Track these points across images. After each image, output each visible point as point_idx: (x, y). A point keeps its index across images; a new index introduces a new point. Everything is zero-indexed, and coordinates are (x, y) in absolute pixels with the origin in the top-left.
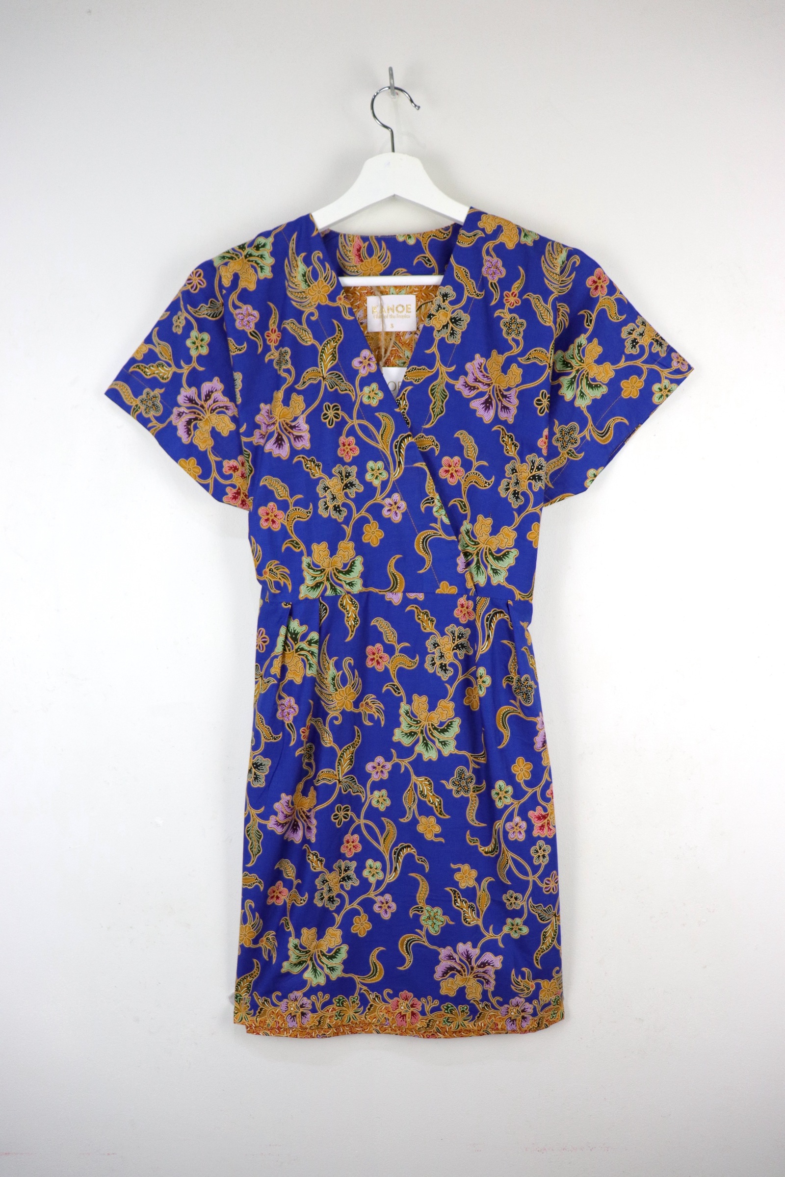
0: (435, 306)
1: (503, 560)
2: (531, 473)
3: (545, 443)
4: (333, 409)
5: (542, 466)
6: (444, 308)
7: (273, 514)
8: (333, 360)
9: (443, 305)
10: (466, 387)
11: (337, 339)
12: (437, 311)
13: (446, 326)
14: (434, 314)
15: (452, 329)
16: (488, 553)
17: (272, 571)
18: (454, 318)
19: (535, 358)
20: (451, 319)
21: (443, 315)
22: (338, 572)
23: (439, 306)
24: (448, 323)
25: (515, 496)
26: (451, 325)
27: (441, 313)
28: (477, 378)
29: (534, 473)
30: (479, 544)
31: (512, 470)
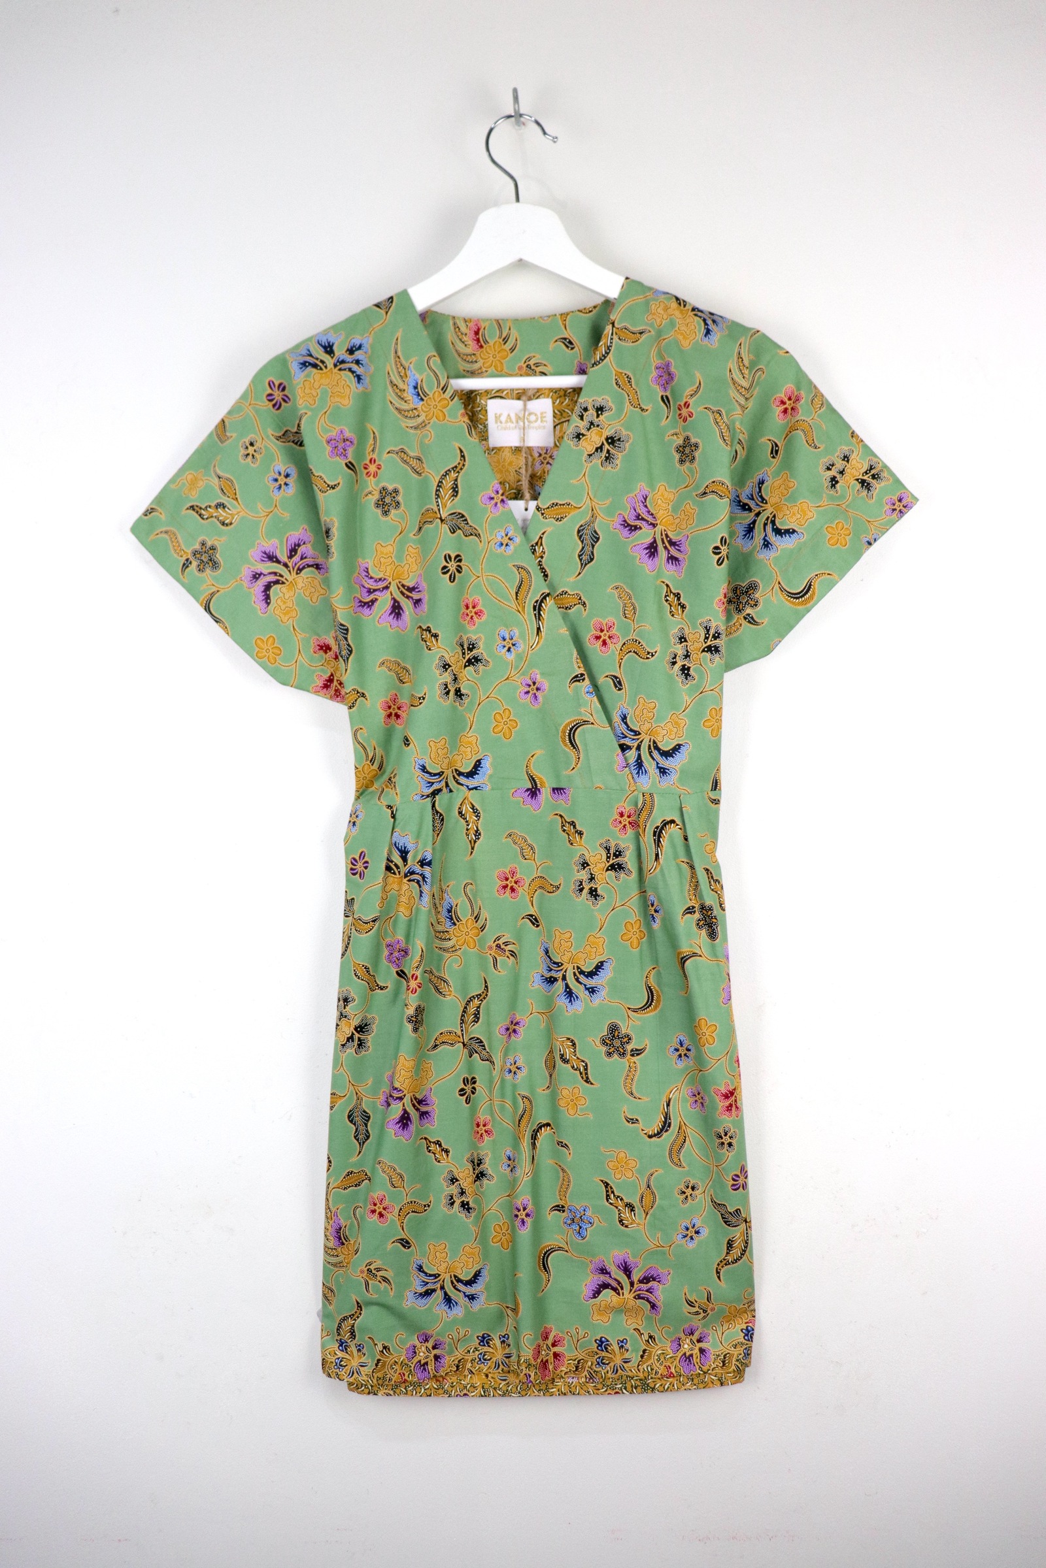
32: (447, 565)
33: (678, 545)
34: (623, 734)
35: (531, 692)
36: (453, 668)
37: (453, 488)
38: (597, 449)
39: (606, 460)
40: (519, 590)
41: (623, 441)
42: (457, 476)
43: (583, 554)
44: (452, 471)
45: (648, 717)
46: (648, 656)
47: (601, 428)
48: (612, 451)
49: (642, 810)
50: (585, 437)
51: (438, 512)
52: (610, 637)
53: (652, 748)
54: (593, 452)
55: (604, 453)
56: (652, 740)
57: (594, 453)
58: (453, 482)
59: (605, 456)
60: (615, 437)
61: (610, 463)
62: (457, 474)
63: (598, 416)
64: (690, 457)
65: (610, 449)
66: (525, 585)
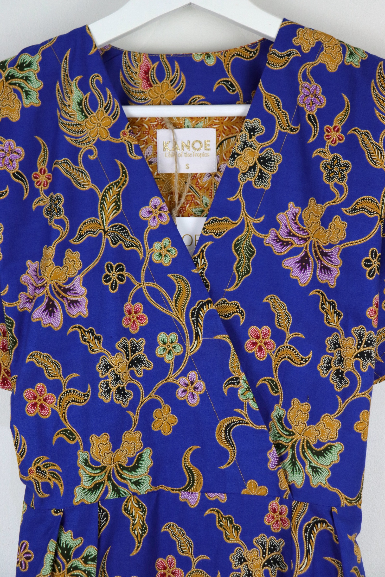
0: (239, 143)
1: (324, 456)
2: (358, 349)
3: (375, 312)
4: (116, 269)
5: (372, 341)
6: (251, 146)
7: (42, 398)
8: (116, 209)
9: (249, 141)
10: (278, 242)
11: (120, 185)
12: (242, 149)
13: (253, 168)
14: (239, 152)
15: (260, 171)
16: (305, 446)
17: (40, 470)
18: (263, 158)
19: (362, 208)
20: (259, 159)
21: (250, 154)
22: (122, 470)
23: (245, 143)
24: (255, 164)
25: (338, 377)
26: (259, 166)
27: (248, 151)
28: (290, 232)
29: (362, 349)
30: (294, 434)
31: (335, 345)
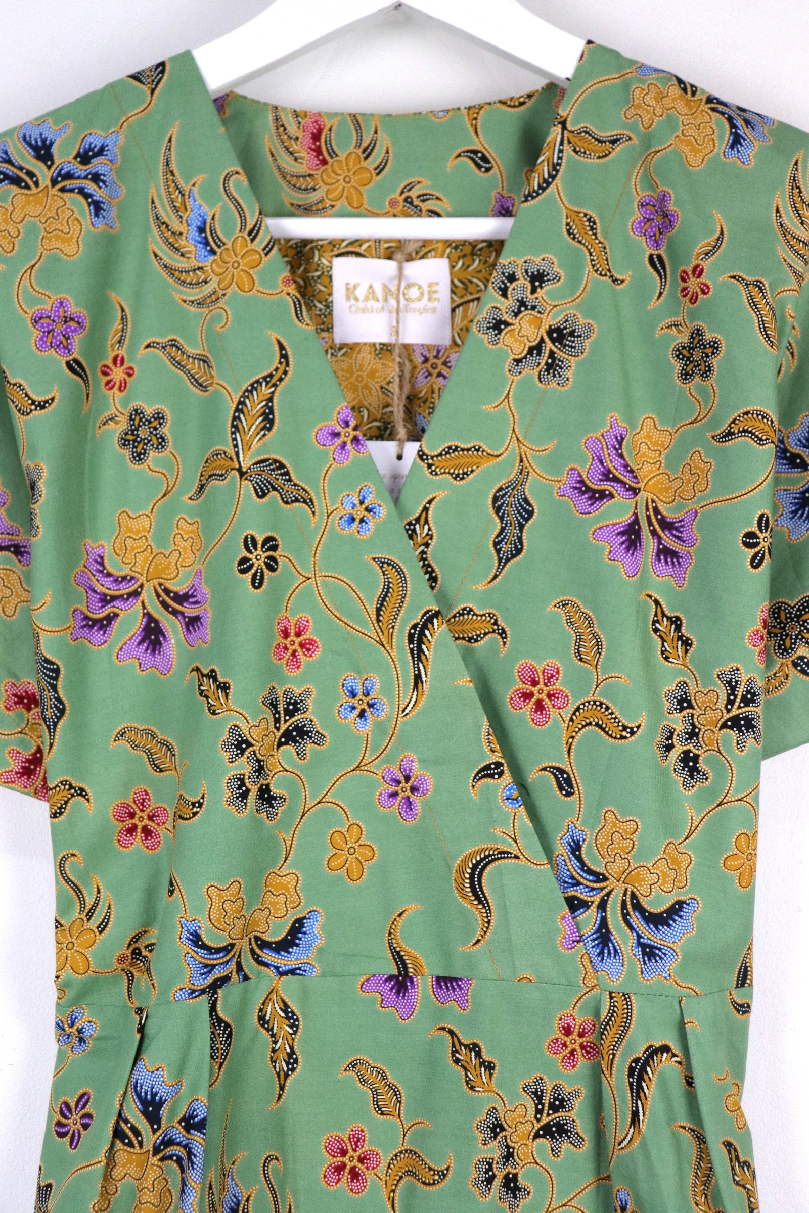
32: (248, 555)
33: (677, 529)
34: (572, 878)
35: (401, 795)
36: (256, 748)
37: (264, 413)
38: (531, 351)
39: (547, 370)
40: (382, 605)
41: (580, 336)
42: (273, 393)
43: (502, 540)
44: (264, 384)
45: (623, 849)
46: (624, 734)
47: (539, 312)
48: (559, 354)
49: (608, 1024)
50: (509, 328)
51: (234, 457)
52: (549, 696)
53: (629, 906)
54: (523, 355)
55: (544, 359)
56: (629, 893)
57: (525, 357)
58: (264, 403)
59: (547, 364)
60: (565, 328)
61: (554, 376)
62: (273, 389)
63: (534, 291)
64: (702, 367)
65: (555, 350)
66: (395, 595)
